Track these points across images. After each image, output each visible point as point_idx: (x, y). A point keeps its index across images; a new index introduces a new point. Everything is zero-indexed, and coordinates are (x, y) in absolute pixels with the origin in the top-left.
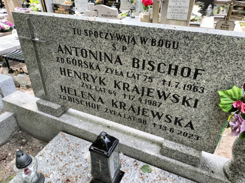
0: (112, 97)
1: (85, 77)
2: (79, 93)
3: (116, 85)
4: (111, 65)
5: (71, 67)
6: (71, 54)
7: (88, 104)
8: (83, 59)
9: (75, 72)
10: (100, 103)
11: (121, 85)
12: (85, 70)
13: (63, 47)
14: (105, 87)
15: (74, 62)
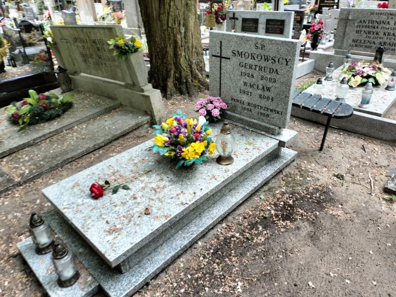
0: (381, 40)
1: (369, 33)
2: (363, 41)
3: (385, 34)
4: (384, 26)
5: (363, 29)
6: (365, 23)
7: (366, 47)
8: (370, 25)
9: (365, 31)
10: (373, 45)
11: (387, 34)
12: (370, 30)
13: (362, 20)
14: (378, 36)
15: (366, 27)
